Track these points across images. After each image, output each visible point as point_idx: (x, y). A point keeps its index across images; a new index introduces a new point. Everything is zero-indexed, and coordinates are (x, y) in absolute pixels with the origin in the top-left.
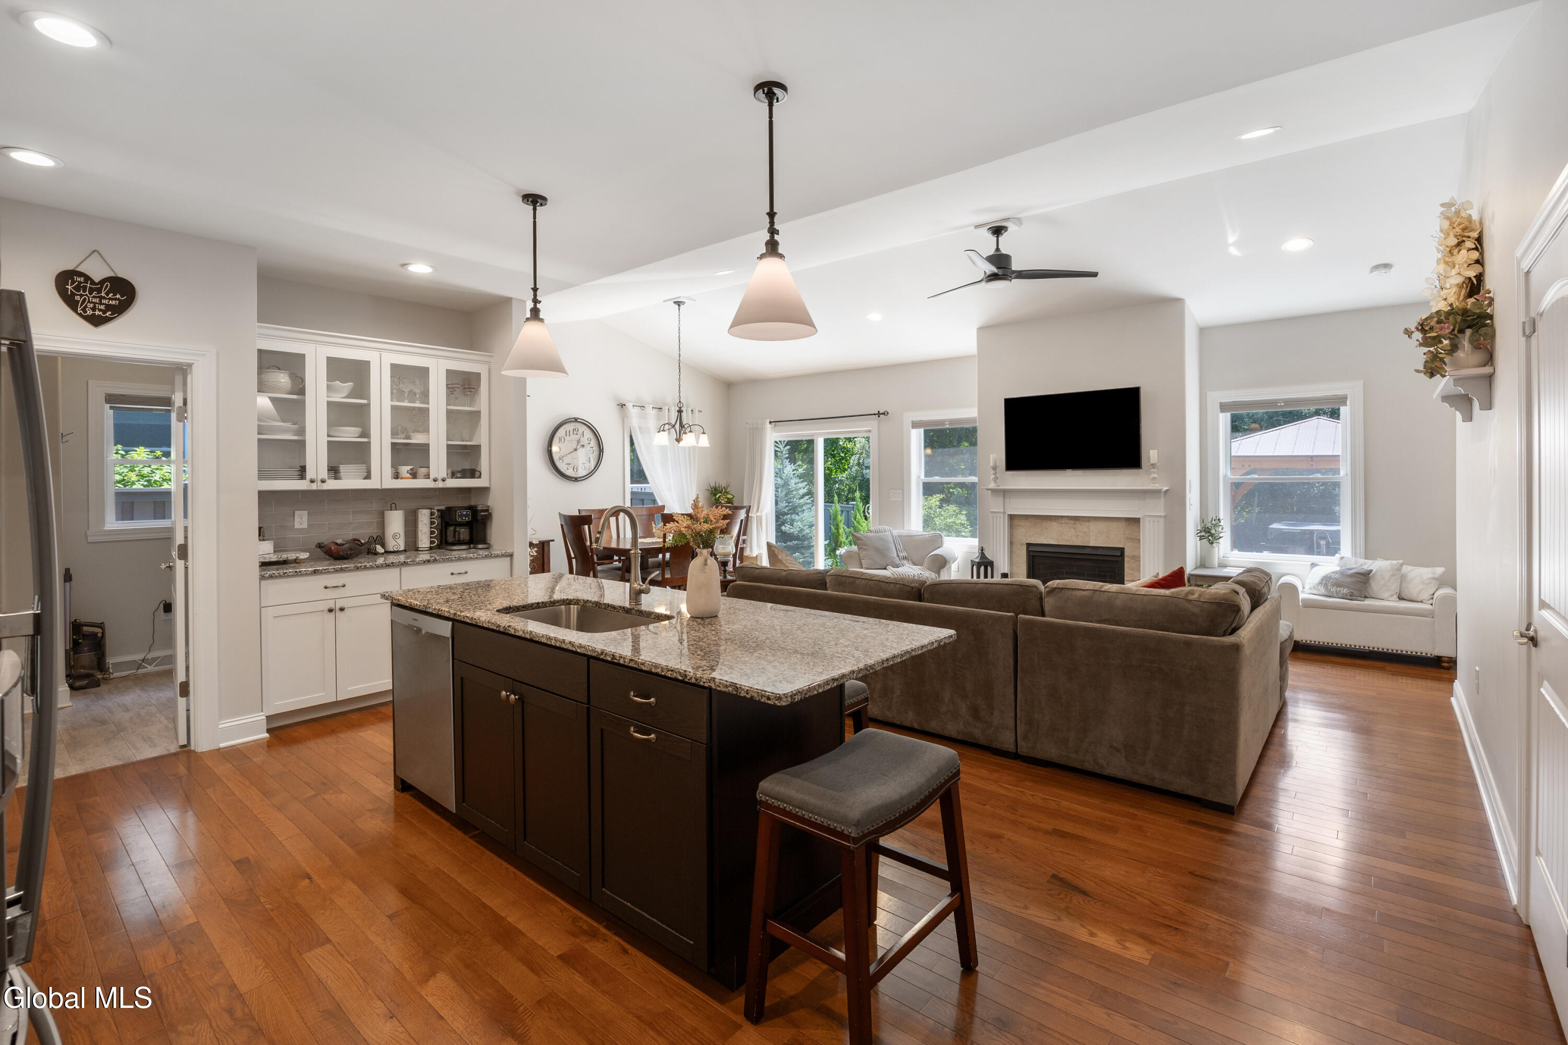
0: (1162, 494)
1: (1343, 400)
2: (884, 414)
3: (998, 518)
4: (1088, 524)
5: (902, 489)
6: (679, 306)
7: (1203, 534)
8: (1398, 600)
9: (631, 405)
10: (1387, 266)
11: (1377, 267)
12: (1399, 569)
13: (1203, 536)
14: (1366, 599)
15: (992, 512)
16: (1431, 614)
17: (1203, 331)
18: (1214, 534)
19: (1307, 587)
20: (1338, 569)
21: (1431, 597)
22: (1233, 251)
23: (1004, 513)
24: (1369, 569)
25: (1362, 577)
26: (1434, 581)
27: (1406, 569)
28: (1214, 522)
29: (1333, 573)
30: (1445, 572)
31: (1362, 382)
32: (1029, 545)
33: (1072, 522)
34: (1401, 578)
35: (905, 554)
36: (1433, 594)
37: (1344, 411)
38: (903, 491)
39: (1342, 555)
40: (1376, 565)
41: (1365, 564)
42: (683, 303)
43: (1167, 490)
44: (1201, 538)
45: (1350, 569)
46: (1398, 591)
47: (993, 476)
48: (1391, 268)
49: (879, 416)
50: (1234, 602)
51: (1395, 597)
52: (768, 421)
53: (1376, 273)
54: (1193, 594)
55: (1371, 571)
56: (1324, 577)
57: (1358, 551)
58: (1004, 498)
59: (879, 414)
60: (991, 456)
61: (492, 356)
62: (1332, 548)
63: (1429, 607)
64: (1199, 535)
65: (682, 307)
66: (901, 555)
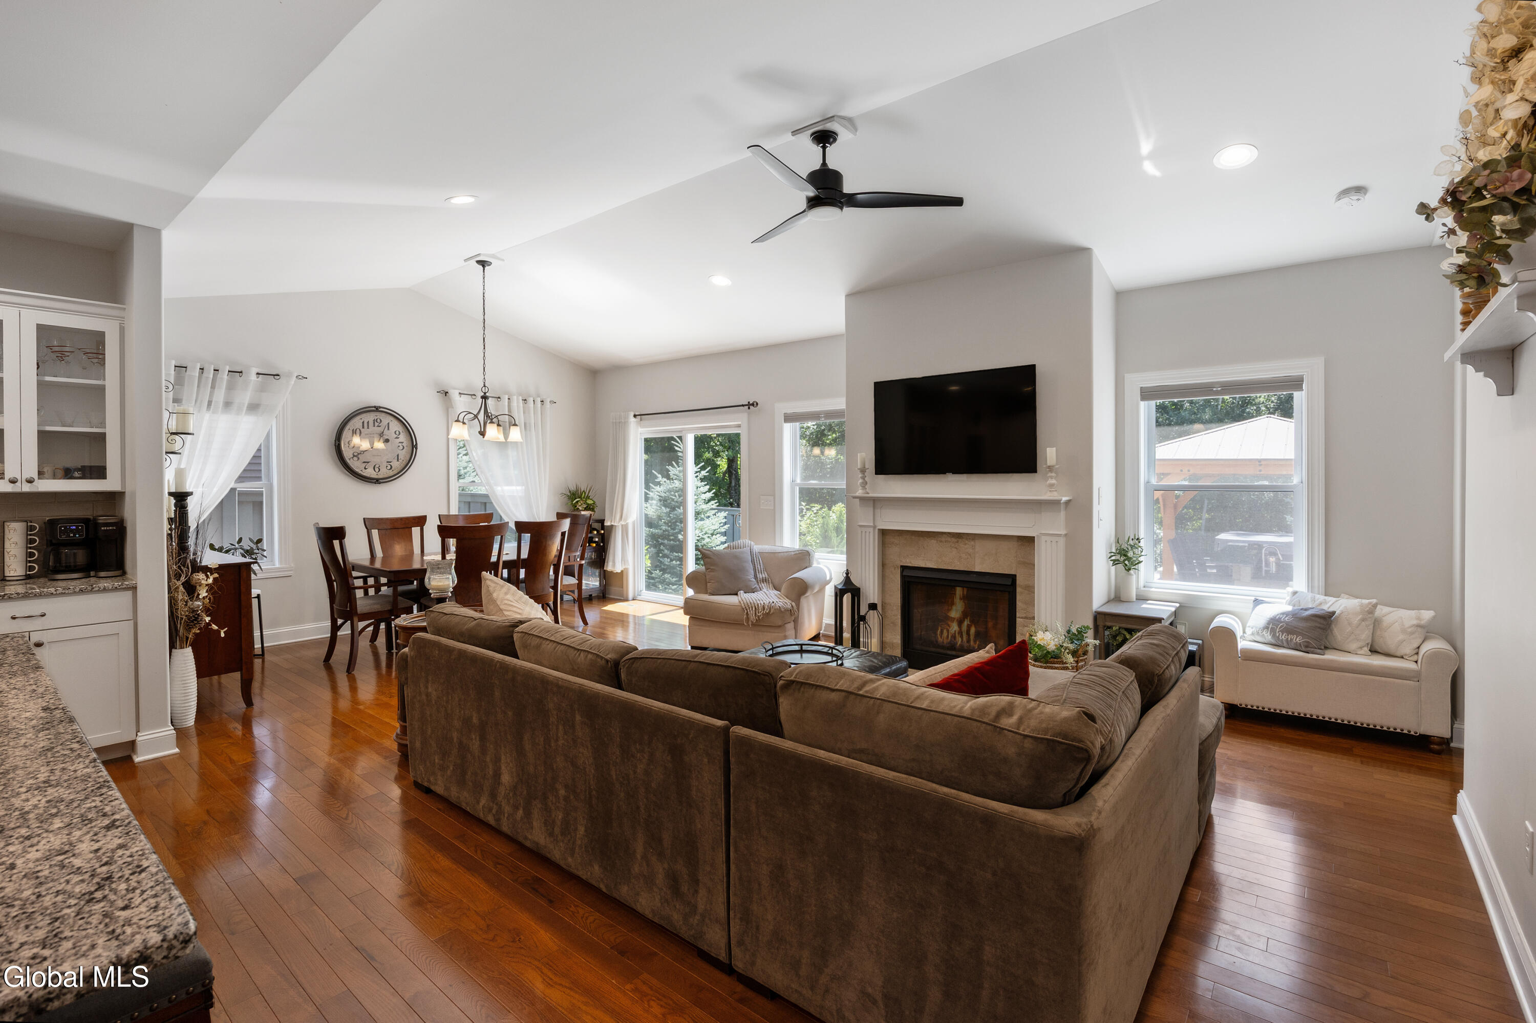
0: (1062, 507)
1: (1296, 383)
2: (753, 405)
3: (867, 534)
4: (972, 543)
5: (774, 495)
6: (484, 266)
7: (1118, 557)
8: (1370, 653)
9: (457, 392)
10: (1360, 190)
11: (1346, 192)
12: (1372, 610)
13: (1118, 560)
14: (1327, 651)
15: (861, 526)
16: (1415, 677)
17: (1121, 296)
18: (1131, 558)
19: (1249, 631)
20: (1289, 608)
21: (1415, 652)
22: (1149, 168)
23: (874, 527)
24: (1331, 610)
25: (1322, 621)
26: (1419, 629)
27: (1381, 610)
28: (1131, 542)
29: (1283, 614)
30: (1434, 617)
31: (1323, 359)
32: (904, 568)
33: (954, 540)
34: (1374, 623)
35: (765, 575)
36: (1418, 648)
37: (1299, 398)
38: (774, 498)
39: (1296, 589)
40: (1339, 605)
41: (1326, 603)
42: (489, 264)
43: (1069, 501)
44: (1116, 563)
45: (1306, 610)
46: (1369, 641)
47: (861, 481)
48: (1365, 194)
49: (749, 408)
50: (1080, 741)
51: (1366, 649)
52: (632, 414)
53: (1345, 200)
54: (1011, 715)
55: (1334, 613)
56: (1271, 619)
57: (1316, 584)
58: (874, 507)
59: (750, 405)
60: (859, 454)
61: (124, 309)
62: (1282, 576)
63: (1412, 666)
64: (1113, 558)
65: (487, 268)
66: (760, 576)
